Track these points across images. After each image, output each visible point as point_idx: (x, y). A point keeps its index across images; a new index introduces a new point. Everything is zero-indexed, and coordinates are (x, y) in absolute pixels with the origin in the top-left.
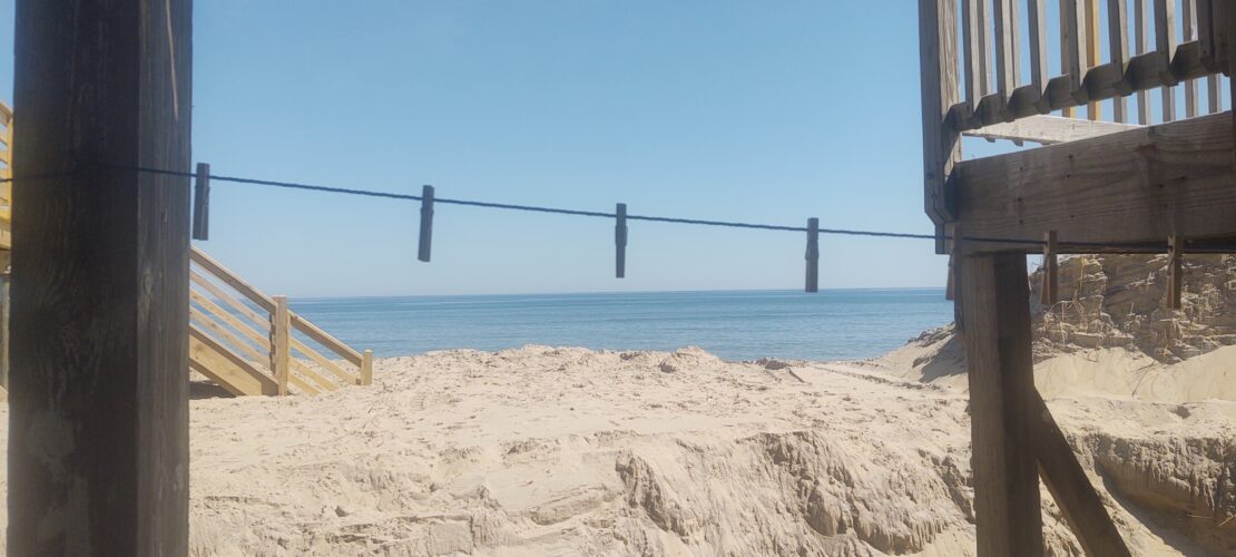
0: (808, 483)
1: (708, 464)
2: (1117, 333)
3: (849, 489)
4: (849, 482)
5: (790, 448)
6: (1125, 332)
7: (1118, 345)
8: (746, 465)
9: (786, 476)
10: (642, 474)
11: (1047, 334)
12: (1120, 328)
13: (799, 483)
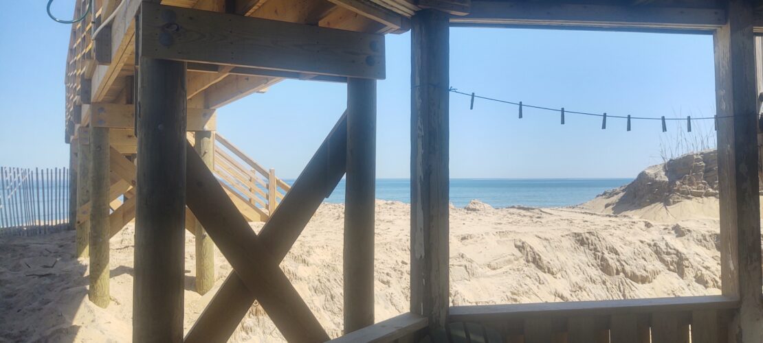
0: (599, 254)
1: (553, 246)
2: (711, 190)
3: (617, 256)
4: (617, 253)
5: (587, 239)
6: (715, 189)
7: (712, 196)
8: (569, 246)
9: (587, 251)
10: (528, 249)
11: (678, 191)
12: (712, 188)
13: (594, 254)
